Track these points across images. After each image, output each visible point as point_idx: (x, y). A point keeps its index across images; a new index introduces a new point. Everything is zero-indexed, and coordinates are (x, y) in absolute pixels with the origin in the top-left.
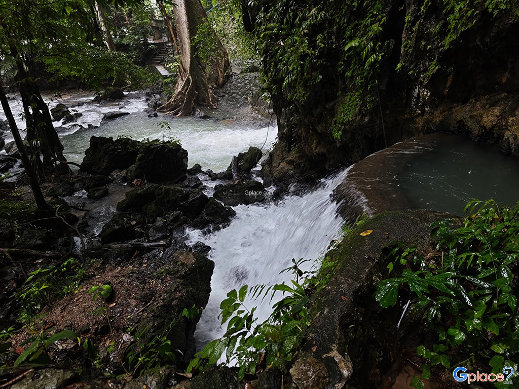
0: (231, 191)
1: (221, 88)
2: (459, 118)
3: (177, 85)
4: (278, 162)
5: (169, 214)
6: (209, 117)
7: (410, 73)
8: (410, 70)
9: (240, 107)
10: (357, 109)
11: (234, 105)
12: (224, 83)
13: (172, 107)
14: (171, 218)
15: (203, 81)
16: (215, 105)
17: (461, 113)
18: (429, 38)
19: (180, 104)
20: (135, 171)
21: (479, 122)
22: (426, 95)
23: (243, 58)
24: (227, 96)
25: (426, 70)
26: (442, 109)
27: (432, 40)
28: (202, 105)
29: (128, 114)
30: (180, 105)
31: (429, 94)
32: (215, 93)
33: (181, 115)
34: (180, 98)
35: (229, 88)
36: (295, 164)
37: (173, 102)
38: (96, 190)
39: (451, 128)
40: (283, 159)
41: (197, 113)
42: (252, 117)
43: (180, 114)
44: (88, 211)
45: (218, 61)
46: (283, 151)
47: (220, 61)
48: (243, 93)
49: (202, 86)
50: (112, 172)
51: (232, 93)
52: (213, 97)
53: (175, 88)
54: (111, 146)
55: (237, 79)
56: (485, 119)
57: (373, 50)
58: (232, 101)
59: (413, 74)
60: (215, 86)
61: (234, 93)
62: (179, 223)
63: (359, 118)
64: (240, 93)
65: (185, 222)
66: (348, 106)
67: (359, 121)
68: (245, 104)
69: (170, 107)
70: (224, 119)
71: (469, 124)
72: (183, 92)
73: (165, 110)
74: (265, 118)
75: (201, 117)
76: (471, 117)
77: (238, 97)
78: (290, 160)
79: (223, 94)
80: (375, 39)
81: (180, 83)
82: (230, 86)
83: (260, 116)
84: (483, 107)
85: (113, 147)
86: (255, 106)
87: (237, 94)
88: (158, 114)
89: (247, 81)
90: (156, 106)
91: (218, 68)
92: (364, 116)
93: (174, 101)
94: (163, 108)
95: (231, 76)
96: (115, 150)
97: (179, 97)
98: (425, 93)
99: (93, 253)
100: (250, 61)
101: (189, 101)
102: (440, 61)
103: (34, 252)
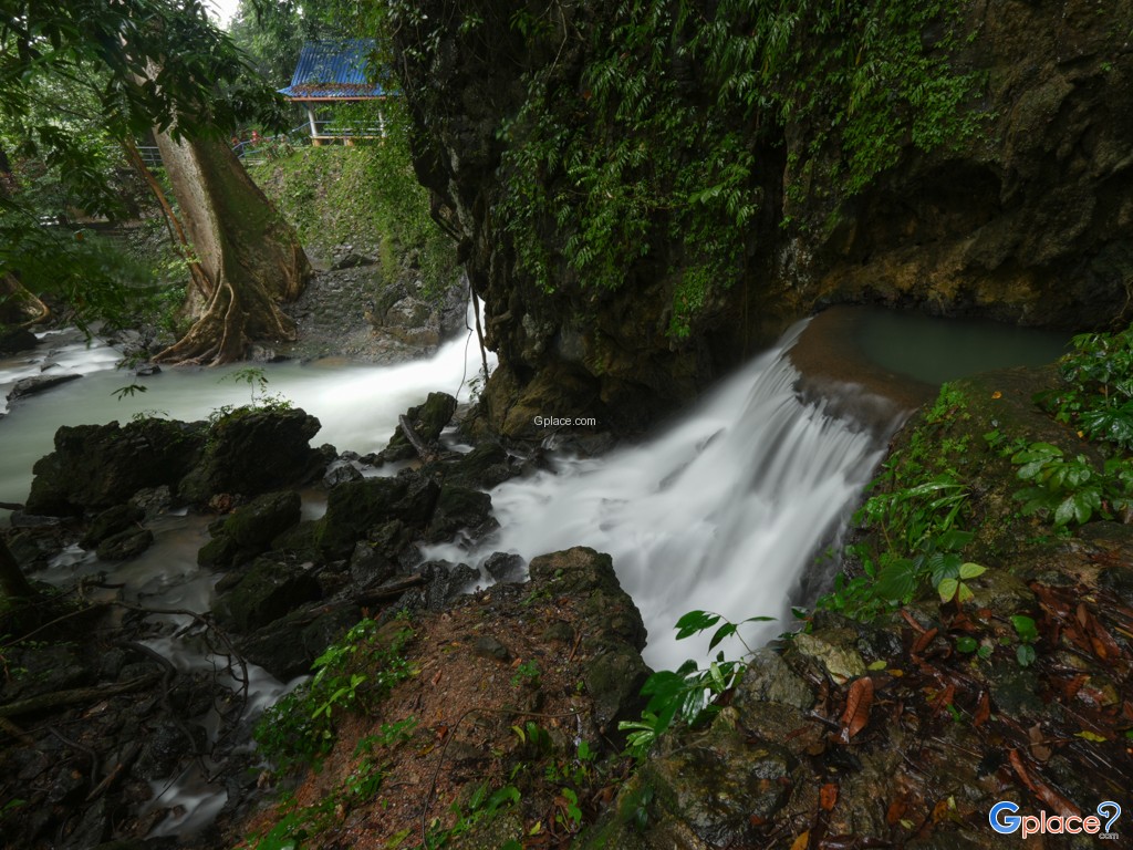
0: (438, 473)
1: (296, 300)
2: (864, 283)
3: (188, 304)
4: (503, 408)
5: (379, 531)
6: (289, 359)
7: (802, 228)
8: (801, 224)
9: (347, 332)
10: (709, 289)
11: (333, 329)
12: (301, 292)
13: (193, 350)
14: (387, 537)
15: (255, 291)
16: (292, 335)
17: (867, 275)
18: (824, 181)
19: (214, 340)
20: (211, 479)
21: (892, 284)
22: (806, 259)
23: (325, 243)
24: (312, 314)
25: (822, 224)
26: (835, 274)
27: (829, 184)
28: (261, 338)
29: (76, 377)
30: (214, 344)
31: (810, 258)
32: (286, 311)
33: (220, 363)
34: (212, 329)
35: (314, 300)
36: (543, 404)
37: (194, 338)
38: (120, 539)
39: (854, 298)
40: (512, 402)
41: (256, 354)
42: (381, 347)
43: (217, 361)
44: (122, 586)
45: (279, 251)
46: (507, 389)
47: (284, 250)
48: (348, 307)
49: (254, 300)
50: (131, 496)
51: (325, 308)
52: (284, 321)
53: (183, 312)
54: (118, 440)
55: (327, 281)
56: (900, 280)
57: (741, 203)
58: (327, 323)
59: (806, 230)
60: (280, 298)
61: (328, 308)
62: (402, 542)
63: (711, 302)
64: (341, 306)
65: (413, 539)
66: (693, 286)
67: (712, 306)
68: (357, 324)
69: (187, 350)
70: (321, 357)
71: (881, 288)
72: (218, 315)
73: (176, 358)
74: (409, 344)
75: (270, 361)
76: (882, 279)
77: (340, 314)
78: (534, 399)
79: (303, 312)
80: (742, 186)
81: (196, 299)
82: (316, 297)
83: (397, 343)
84: (894, 265)
85: (125, 442)
86: (382, 325)
87: (335, 308)
88: (163, 368)
89: (349, 284)
90: (145, 352)
91: (281, 263)
92: (717, 298)
93: (198, 336)
94: (171, 353)
95: (313, 276)
96: (130, 447)
97: (210, 326)
98: (804, 257)
99: (266, 641)
100: (343, 247)
101: (233, 334)
102: (843, 211)
103: (77, 693)
